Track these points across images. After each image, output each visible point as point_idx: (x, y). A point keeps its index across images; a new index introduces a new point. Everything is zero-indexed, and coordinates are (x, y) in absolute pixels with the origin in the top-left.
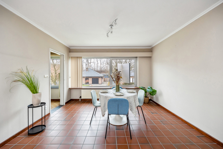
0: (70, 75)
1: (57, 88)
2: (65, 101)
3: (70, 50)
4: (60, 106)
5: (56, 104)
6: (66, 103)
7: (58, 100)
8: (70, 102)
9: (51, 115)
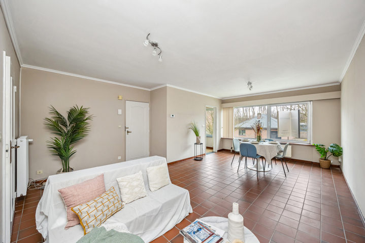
0: (222, 126)
1: (211, 137)
2: (217, 149)
3: (223, 101)
4: (213, 152)
5: (211, 151)
6: (218, 151)
7: (212, 148)
8: (222, 150)
9: (206, 155)
